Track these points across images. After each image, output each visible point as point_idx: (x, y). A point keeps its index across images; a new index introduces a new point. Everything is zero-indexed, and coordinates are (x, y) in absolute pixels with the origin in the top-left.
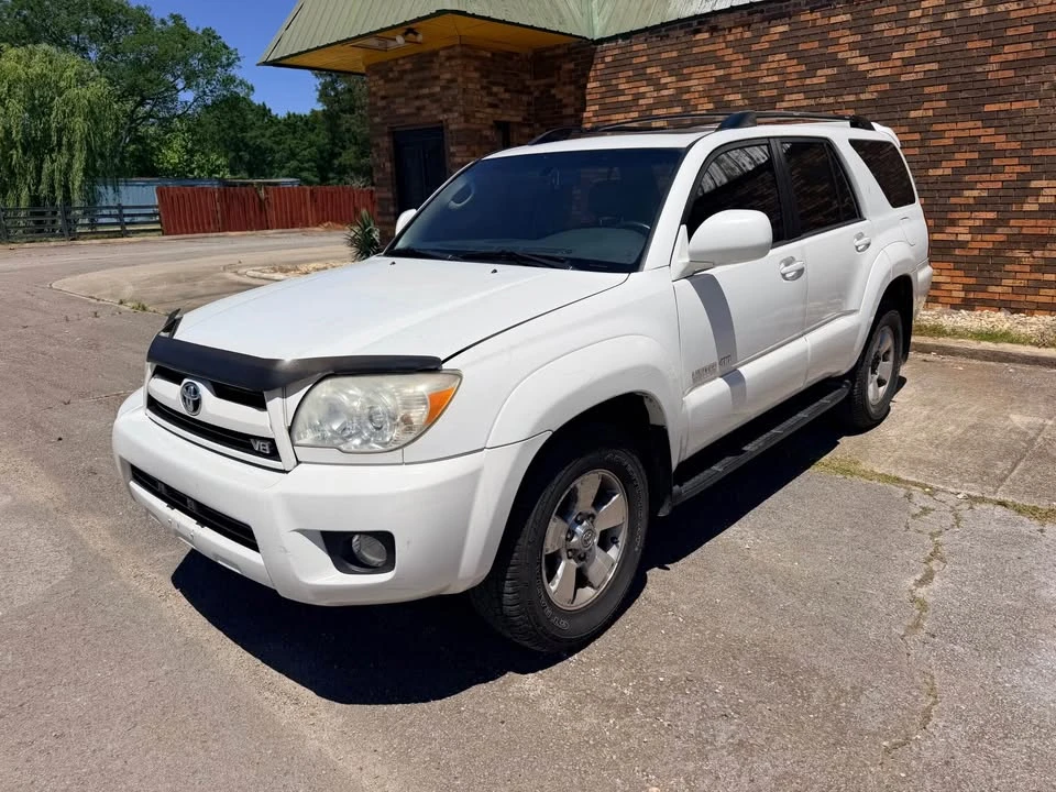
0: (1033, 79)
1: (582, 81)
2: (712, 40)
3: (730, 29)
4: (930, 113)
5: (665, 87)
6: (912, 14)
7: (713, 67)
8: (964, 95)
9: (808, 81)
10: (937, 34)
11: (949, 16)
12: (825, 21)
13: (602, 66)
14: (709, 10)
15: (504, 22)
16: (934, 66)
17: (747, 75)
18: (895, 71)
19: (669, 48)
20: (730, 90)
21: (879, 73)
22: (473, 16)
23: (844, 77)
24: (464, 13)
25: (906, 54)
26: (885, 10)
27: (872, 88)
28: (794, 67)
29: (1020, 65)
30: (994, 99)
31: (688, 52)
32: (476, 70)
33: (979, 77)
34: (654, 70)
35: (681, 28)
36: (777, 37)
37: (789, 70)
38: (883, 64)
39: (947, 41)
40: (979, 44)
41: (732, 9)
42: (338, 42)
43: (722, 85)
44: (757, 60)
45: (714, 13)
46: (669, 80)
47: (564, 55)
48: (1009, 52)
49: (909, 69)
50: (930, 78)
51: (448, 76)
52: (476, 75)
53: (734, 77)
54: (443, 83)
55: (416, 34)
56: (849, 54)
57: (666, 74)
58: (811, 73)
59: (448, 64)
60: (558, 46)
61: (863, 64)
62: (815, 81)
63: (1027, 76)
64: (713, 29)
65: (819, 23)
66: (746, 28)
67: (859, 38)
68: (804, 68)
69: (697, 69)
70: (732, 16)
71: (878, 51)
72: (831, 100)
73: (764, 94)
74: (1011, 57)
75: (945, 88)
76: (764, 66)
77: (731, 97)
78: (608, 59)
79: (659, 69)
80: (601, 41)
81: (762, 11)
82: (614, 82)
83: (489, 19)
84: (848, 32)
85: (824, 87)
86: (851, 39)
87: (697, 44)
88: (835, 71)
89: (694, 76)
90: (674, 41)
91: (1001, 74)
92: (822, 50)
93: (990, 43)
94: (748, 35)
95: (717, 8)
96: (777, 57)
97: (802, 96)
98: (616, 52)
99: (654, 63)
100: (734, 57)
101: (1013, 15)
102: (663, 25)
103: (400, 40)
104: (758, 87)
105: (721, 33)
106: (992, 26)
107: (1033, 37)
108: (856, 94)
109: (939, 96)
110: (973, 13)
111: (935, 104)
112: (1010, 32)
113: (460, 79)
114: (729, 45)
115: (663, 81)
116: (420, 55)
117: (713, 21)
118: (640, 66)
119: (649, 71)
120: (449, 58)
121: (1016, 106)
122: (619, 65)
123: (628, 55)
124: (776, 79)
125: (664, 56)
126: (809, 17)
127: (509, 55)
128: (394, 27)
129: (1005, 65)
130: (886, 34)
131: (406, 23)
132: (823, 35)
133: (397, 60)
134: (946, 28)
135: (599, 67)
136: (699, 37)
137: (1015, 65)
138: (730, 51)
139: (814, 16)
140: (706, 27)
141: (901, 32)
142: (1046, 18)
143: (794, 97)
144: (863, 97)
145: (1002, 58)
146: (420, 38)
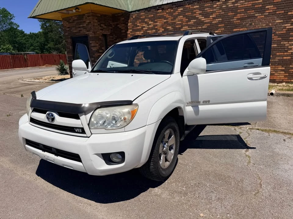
0: (245, 23)
1: (127, 23)
2: (162, 12)
3: (167, 9)
4: (220, 31)
5: (150, 24)
6: (214, 6)
7: (163, 19)
8: (228, 27)
9: (189, 23)
10: (221, 11)
11: (224, 6)
12: (192, 7)
13: (132, 19)
14: (161, 4)
15: (105, 6)
16: (221, 19)
17: (173, 21)
18: (211, 21)
19: (151, 14)
20: (168, 26)
21: (207, 21)
22: (96, 4)
23: (198, 22)
24: (94, 3)
25: (213, 16)
26: (207, 5)
27: (205, 25)
28: (185, 20)
29: (241, 19)
30: (236, 27)
31: (156, 15)
32: (96, 20)
33: (232, 22)
34: (147, 20)
35: (154, 9)
36: (180, 11)
37: (184, 20)
38: (208, 19)
39: (223, 13)
40: (231, 14)
41: (168, 4)
42: (54, 11)
43: (166, 24)
44: (175, 18)
45: (163, 5)
46: (151, 23)
47: (121, 16)
48: (239, 16)
49: (214, 20)
50: (220, 22)
51: (88, 21)
52: (97, 21)
53: (169, 22)
54: (87, 23)
55: (79, 9)
56: (199, 16)
57: (150, 21)
58: (189, 21)
59: (88, 18)
60: (119, 13)
61: (203, 19)
62: (191, 23)
63: (243, 22)
64: (163, 9)
65: (190, 8)
66: (171, 9)
67: (201, 12)
68: (187, 20)
69: (159, 20)
70: (168, 5)
71: (207, 15)
72: (195, 28)
73: (177, 26)
74: (239, 17)
75: (223, 25)
76: (177, 19)
77: (169, 27)
78: (134, 17)
79: (148, 20)
80: (132, 12)
81: (176, 5)
82: (136, 23)
83: (101, 5)
84: (198, 10)
85: (193, 24)
86: (199, 12)
87: (158, 13)
88: (195, 20)
89: (158, 22)
90: (152, 12)
91: (237, 21)
92: (192, 15)
93: (234, 13)
94: (172, 11)
95: (163, 3)
96: (180, 17)
97: (187, 27)
98: (136, 15)
99: (147, 18)
100: (169, 17)
101: (239, 7)
102: (149, 8)
103: (74, 11)
104: (176, 25)
105: (165, 10)
106: (234, 9)
107: (244, 12)
108: (201, 26)
109: (222, 27)
110: (229, 6)
111: (222, 29)
112: (239, 11)
113: (92, 22)
114: (167, 13)
115: (150, 23)
116: (79, 15)
117: (162, 7)
118: (143, 19)
119: (145, 20)
120: (88, 16)
121: (241, 29)
122: (137, 18)
123: (139, 16)
124: (180, 22)
125: (149, 16)
126: (188, 6)
127: (105, 16)
128: (72, 7)
129: (238, 19)
130: (208, 11)
131: (76, 6)
132: (192, 11)
133: (72, 17)
134: (223, 10)
135: (131, 19)
136: (159, 11)
137: (240, 19)
138: (168, 15)
139: (189, 6)
140: (160, 8)
141: (212, 10)
142: (247, 8)
143: (185, 27)
144: (203, 27)
145: (237, 17)
146: (80, 10)
